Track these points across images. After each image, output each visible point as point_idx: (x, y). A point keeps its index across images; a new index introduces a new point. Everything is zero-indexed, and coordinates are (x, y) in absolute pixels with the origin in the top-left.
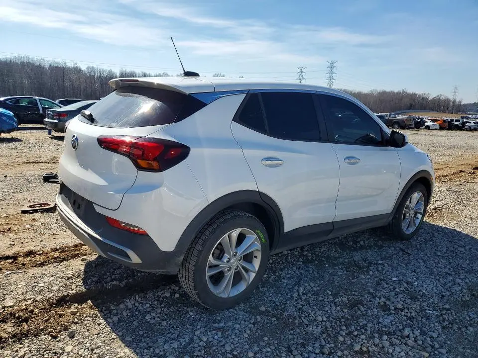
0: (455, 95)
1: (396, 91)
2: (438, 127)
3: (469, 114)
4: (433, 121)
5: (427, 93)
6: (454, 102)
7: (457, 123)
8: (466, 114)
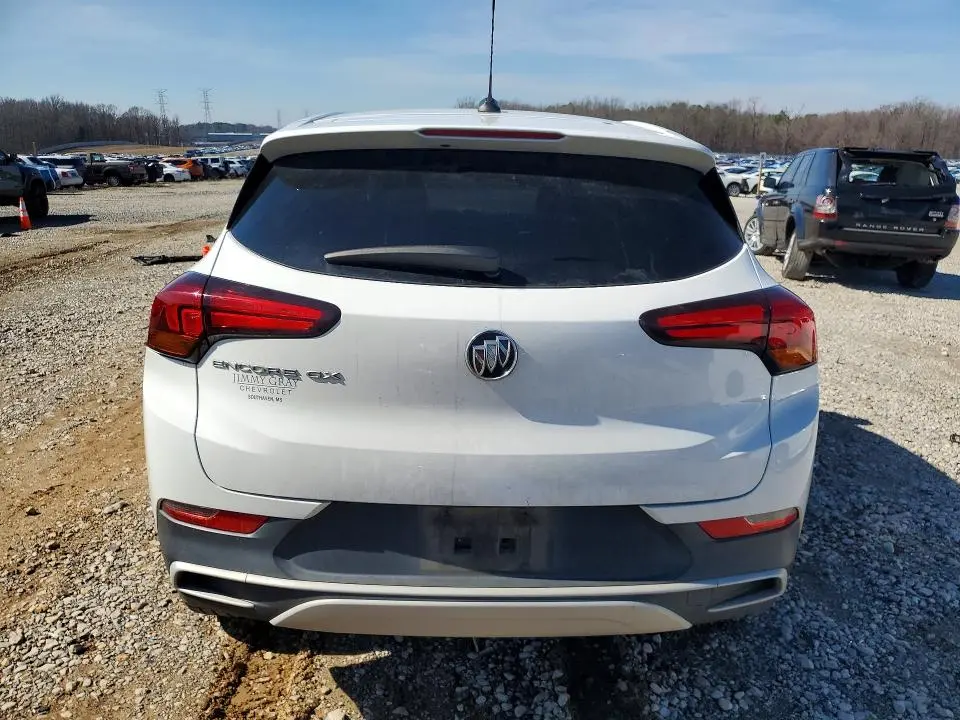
0: (162, 109)
1: (38, 99)
2: (187, 176)
3: (199, 146)
4: (175, 163)
5: (107, 104)
6: (165, 121)
7: (215, 165)
8: (192, 145)
